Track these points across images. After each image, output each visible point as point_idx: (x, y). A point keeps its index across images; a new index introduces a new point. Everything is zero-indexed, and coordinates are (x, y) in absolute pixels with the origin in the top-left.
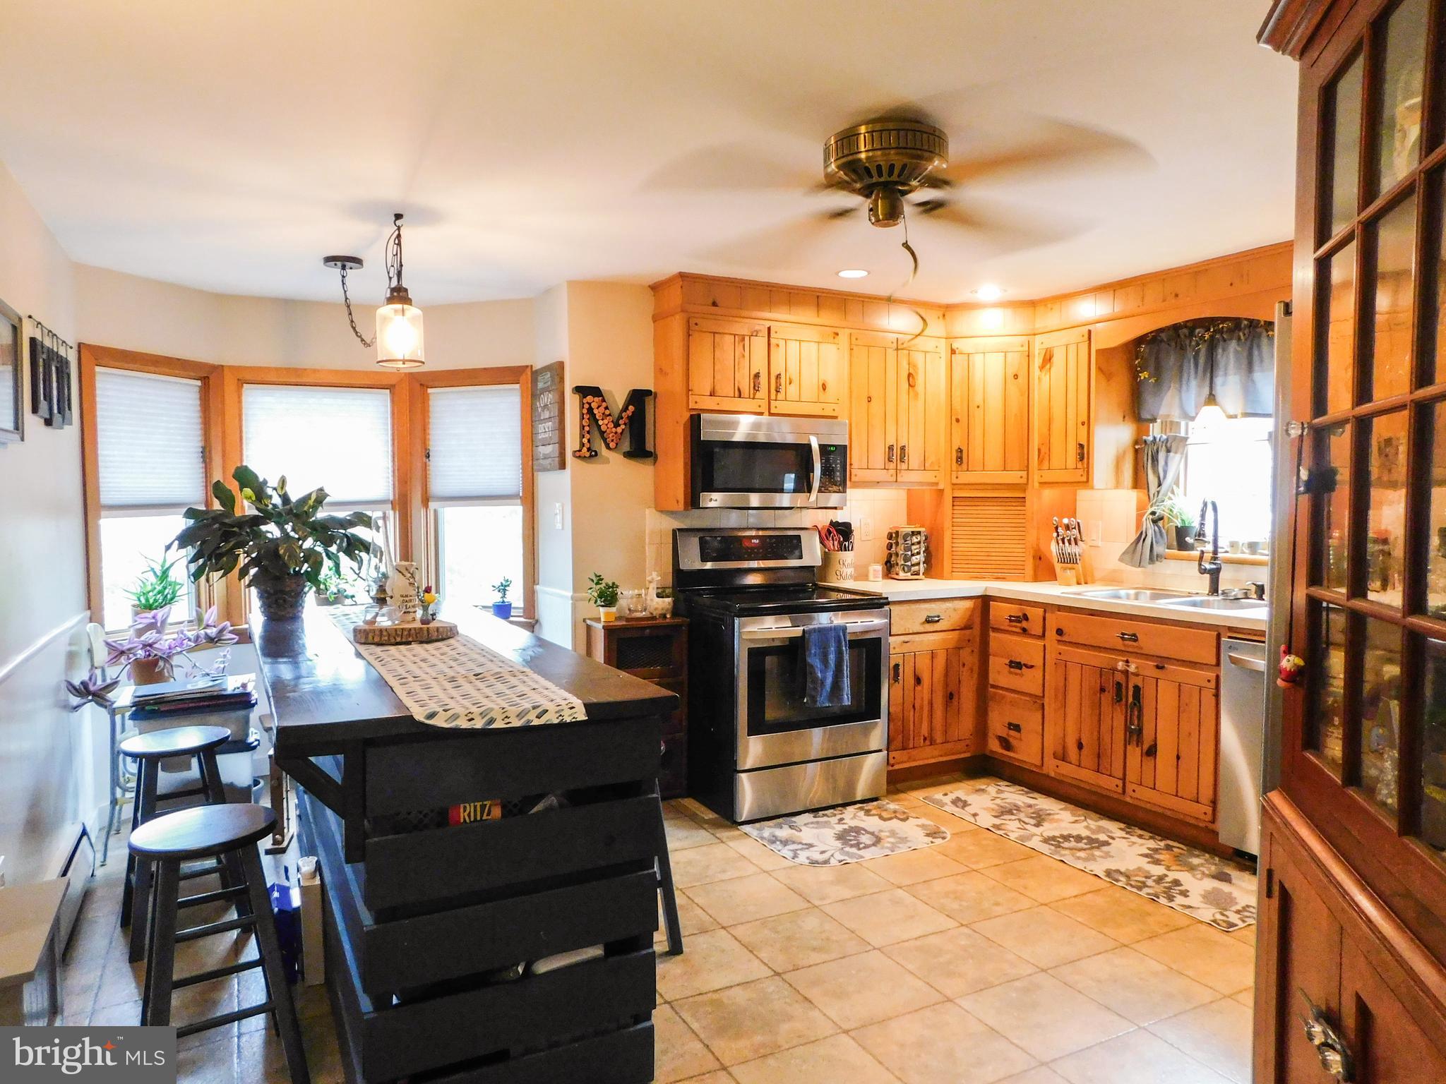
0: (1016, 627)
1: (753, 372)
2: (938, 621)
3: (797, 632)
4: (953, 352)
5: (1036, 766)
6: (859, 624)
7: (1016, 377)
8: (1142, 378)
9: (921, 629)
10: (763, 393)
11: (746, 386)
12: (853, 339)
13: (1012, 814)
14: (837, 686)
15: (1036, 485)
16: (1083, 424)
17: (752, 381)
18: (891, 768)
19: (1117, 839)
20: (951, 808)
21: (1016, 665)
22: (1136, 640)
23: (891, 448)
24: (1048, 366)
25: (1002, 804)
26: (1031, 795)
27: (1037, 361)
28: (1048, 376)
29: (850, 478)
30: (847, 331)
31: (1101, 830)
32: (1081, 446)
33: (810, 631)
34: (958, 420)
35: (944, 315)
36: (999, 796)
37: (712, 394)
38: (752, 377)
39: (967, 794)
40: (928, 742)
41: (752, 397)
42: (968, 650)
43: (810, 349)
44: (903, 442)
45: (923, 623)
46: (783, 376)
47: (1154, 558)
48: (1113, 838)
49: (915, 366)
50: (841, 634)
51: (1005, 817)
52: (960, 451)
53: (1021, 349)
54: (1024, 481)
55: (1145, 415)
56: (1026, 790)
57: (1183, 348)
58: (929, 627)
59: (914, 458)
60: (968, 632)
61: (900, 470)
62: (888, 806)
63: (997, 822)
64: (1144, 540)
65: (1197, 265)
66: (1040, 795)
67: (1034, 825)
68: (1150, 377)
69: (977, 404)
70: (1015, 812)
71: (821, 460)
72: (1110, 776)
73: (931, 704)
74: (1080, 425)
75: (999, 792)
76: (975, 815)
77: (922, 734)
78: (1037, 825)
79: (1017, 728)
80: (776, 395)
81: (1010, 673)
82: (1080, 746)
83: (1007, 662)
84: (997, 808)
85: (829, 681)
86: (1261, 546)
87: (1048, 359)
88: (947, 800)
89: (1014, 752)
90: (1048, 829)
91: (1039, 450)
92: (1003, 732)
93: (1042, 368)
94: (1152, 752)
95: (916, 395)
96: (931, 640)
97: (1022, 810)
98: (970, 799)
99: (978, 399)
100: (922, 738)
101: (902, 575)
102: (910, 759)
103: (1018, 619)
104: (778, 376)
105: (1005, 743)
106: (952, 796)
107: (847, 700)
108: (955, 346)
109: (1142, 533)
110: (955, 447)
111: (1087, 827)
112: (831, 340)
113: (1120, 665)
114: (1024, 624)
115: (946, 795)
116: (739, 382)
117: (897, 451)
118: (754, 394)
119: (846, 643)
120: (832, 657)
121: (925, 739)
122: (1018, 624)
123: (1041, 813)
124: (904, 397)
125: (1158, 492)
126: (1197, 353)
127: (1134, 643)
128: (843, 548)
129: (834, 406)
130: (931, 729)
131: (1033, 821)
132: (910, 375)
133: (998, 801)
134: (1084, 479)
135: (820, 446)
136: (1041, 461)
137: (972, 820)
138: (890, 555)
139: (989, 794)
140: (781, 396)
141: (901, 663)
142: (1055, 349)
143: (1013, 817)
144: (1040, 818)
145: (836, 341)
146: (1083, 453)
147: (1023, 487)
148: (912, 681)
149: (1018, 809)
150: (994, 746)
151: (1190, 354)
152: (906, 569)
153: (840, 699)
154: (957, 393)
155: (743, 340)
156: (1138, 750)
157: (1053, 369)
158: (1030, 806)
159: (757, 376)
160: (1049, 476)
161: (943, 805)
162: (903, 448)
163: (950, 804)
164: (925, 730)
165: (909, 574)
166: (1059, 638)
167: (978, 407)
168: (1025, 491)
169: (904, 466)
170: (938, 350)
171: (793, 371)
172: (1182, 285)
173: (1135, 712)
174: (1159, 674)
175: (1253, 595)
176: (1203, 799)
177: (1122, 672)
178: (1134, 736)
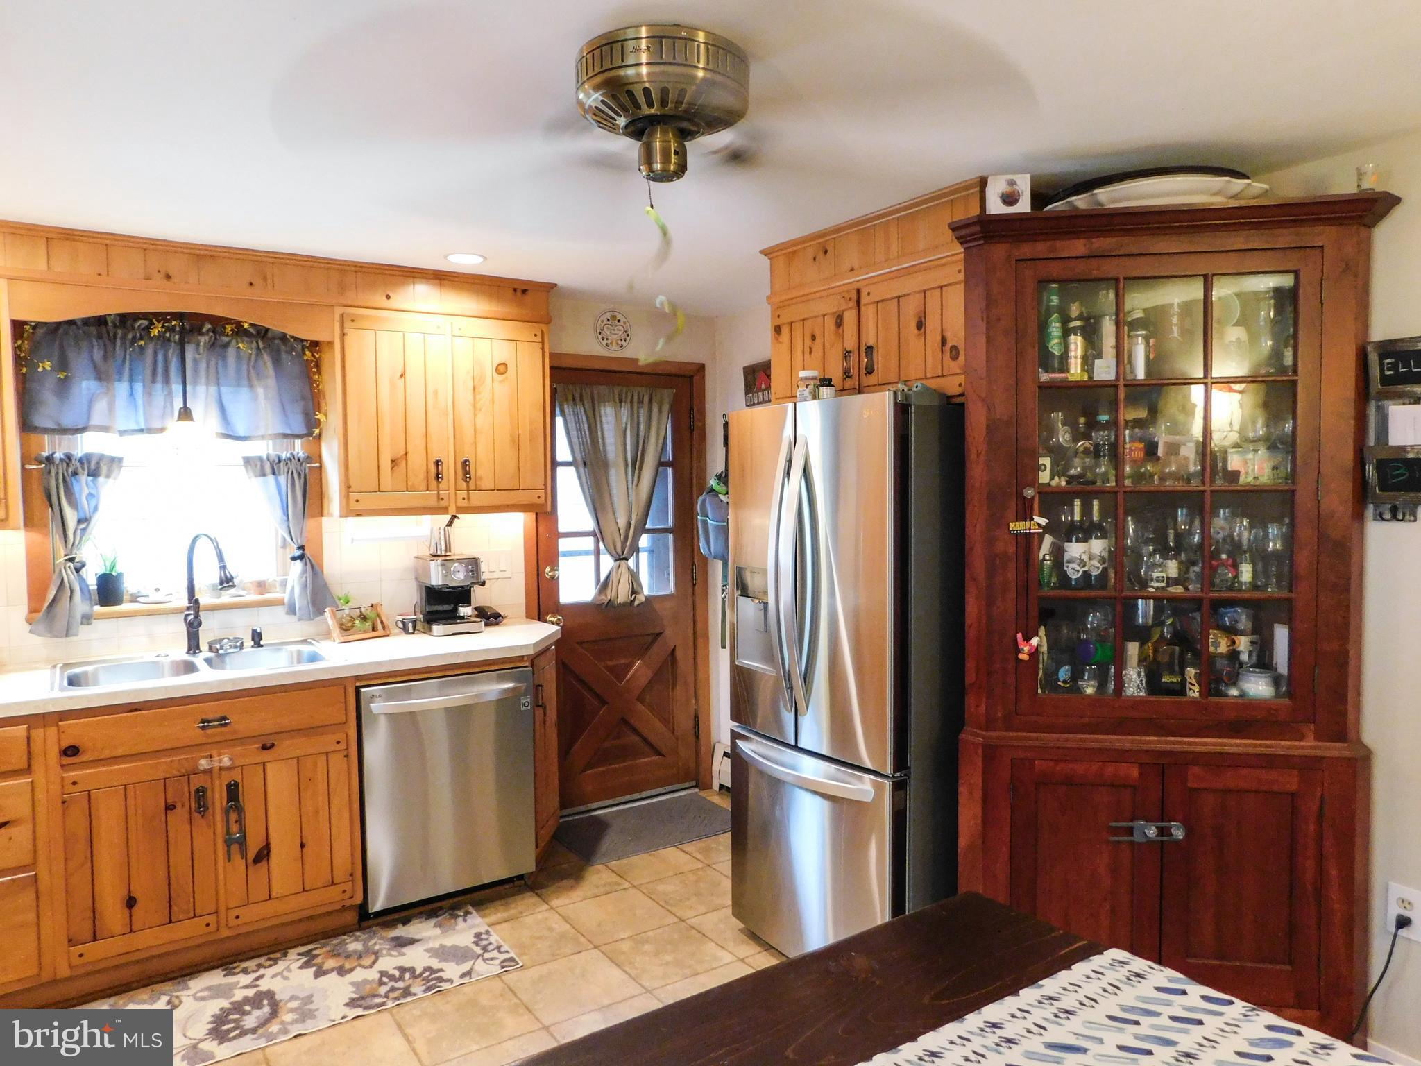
19: (259, 983)
22: (225, 725)
55: (36, 423)
68: (55, 371)
72: (194, 917)
82: (130, 903)
94: (262, 856)
113: (202, 764)
125: (82, 531)
127: (222, 730)
156: (241, 863)
166: (66, 762)
172: (176, 265)
173: (233, 816)
174: (266, 756)
175: (249, 643)
176: (339, 876)
177: (205, 772)
178: (235, 848)
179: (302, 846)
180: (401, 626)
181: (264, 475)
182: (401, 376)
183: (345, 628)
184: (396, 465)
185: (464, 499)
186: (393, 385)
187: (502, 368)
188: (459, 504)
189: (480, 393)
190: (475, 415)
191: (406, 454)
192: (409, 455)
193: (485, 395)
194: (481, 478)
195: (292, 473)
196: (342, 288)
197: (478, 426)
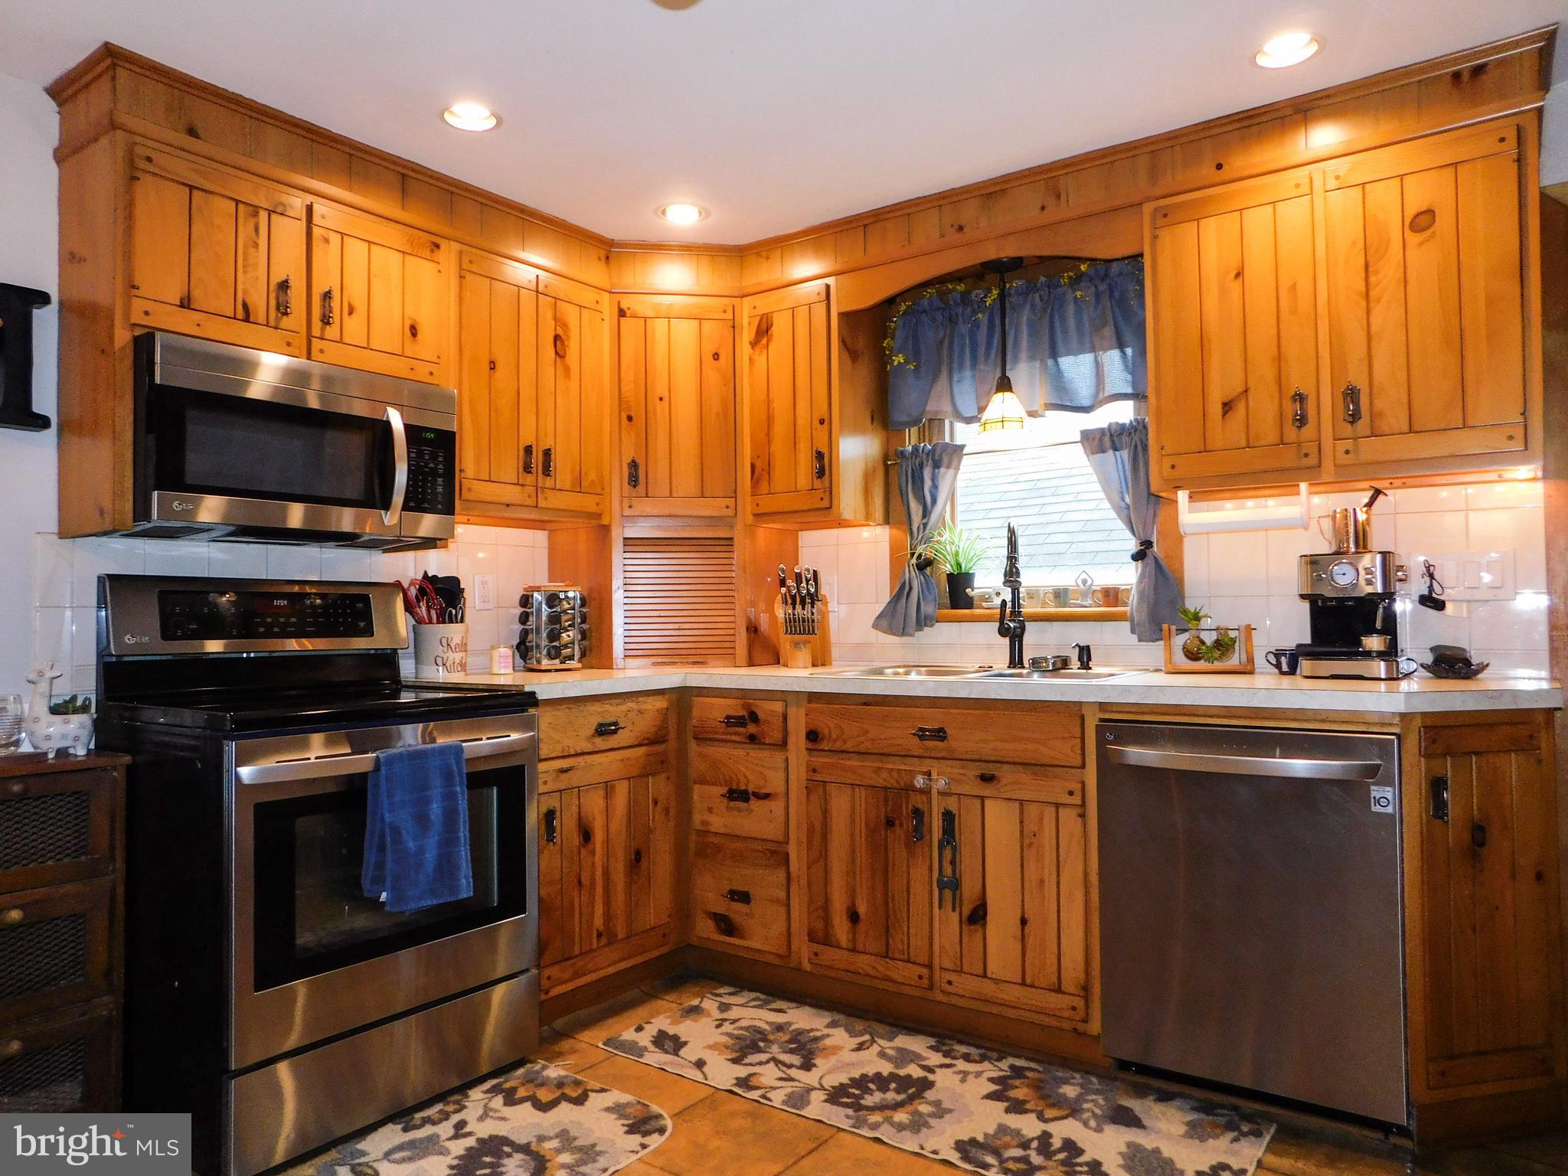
0: (736, 734)
1: (276, 279)
2: (615, 732)
3: (364, 762)
4: (622, 313)
5: (779, 956)
6: (484, 742)
7: (716, 356)
8: (896, 363)
9: (588, 747)
10: (295, 320)
11: (260, 300)
12: (466, 260)
13: (760, 1051)
14: (446, 865)
15: (750, 518)
16: (822, 422)
17: (273, 295)
18: (543, 997)
19: (938, 1070)
20: (655, 1058)
21: (738, 795)
22: (943, 739)
23: (528, 450)
24: (764, 341)
25: (736, 1032)
26: (774, 1006)
27: (747, 335)
28: (764, 357)
29: (461, 494)
30: (455, 246)
31: (904, 1057)
32: (820, 456)
33: (391, 760)
34: (630, 418)
35: (608, 258)
36: (725, 1016)
37: (186, 303)
38: (273, 286)
39: (674, 1023)
40: (604, 941)
41: (272, 323)
42: (661, 778)
43: (388, 261)
44: (548, 443)
45: (593, 736)
46: (336, 294)
47: (923, 622)
48: (930, 1070)
49: (565, 326)
50: (453, 762)
51: (751, 1059)
52: (634, 465)
53: (722, 316)
54: (730, 512)
55: (899, 416)
56: (762, 997)
57: (952, 320)
58: (601, 743)
59: (563, 472)
60: (661, 748)
61: (543, 488)
62: (545, 1073)
63: (742, 1071)
64: (908, 594)
65: (994, 182)
66: (790, 1004)
67: (801, 1067)
68: (907, 362)
69: (659, 393)
70: (761, 1044)
71: (409, 452)
72: (908, 961)
73: (606, 874)
74: (816, 423)
75: (724, 1007)
76: (700, 1064)
77: (595, 927)
78: (807, 1066)
79: (744, 897)
80: (323, 330)
81: (728, 809)
82: (854, 917)
83: (724, 790)
84: (730, 1042)
85: (430, 856)
86: (1070, 595)
87: (764, 330)
88: (644, 1039)
89: (742, 937)
90: (830, 1071)
91: (753, 466)
92: (721, 907)
93: (754, 344)
94: (978, 916)
95: (567, 370)
96: (606, 764)
97: (771, 1037)
98: (684, 1029)
99: (661, 388)
100: (595, 935)
101: (546, 663)
102: (577, 975)
103: (740, 722)
104: (327, 296)
105: (726, 925)
106: (651, 1030)
107: (465, 889)
108: (624, 306)
109: (904, 583)
110: (627, 460)
111: (882, 1055)
112: (427, 253)
113: (919, 781)
114: (752, 729)
115: (639, 1029)
116: (245, 292)
117: (537, 459)
118: (278, 320)
119: (461, 777)
120: (436, 809)
121: (600, 935)
122: (741, 730)
123: (803, 1039)
124: (548, 371)
125: (925, 525)
126: (977, 325)
127: (940, 744)
128: (445, 618)
129: (430, 367)
130: (608, 917)
131: (795, 1060)
132: (557, 338)
133: (727, 1027)
134: (825, 503)
135: (408, 428)
136: (756, 482)
137: (697, 1075)
138: (525, 634)
139: (709, 1015)
140: (332, 332)
141: (558, 809)
142: (774, 315)
143: (764, 1057)
144: (806, 1049)
145: (435, 257)
146: (823, 465)
147: (727, 521)
148: (576, 840)
149: (762, 1035)
150: (705, 929)
151: (964, 328)
152: (555, 653)
153: (454, 888)
154: (628, 376)
155: (256, 214)
156: (954, 918)
157: (772, 346)
158: (780, 1028)
159: (284, 286)
160: (767, 504)
161: (640, 1051)
162: (547, 453)
163: (651, 1048)
164: (598, 922)
165: (557, 661)
166: (811, 745)
167: (661, 399)
168: (732, 527)
169: (549, 482)
170: (599, 307)
171: (356, 290)
172: (969, 212)
173: (948, 854)
174: (986, 790)
175: (1075, 663)
176: (1068, 985)
177: (921, 791)
178: (948, 893)
179: (1024, 922)
180: (1274, 661)
181: (1104, 451)
182: (1238, 275)
183: (1192, 655)
184: (1231, 409)
185: (1347, 452)
186: (1223, 292)
187: (1422, 221)
188: (1339, 462)
189: (1377, 272)
190: (1368, 312)
191: (1246, 391)
192: (1251, 394)
193: (1388, 273)
194: (1381, 414)
195: (1136, 446)
196: (1154, 175)
197: (1374, 328)
